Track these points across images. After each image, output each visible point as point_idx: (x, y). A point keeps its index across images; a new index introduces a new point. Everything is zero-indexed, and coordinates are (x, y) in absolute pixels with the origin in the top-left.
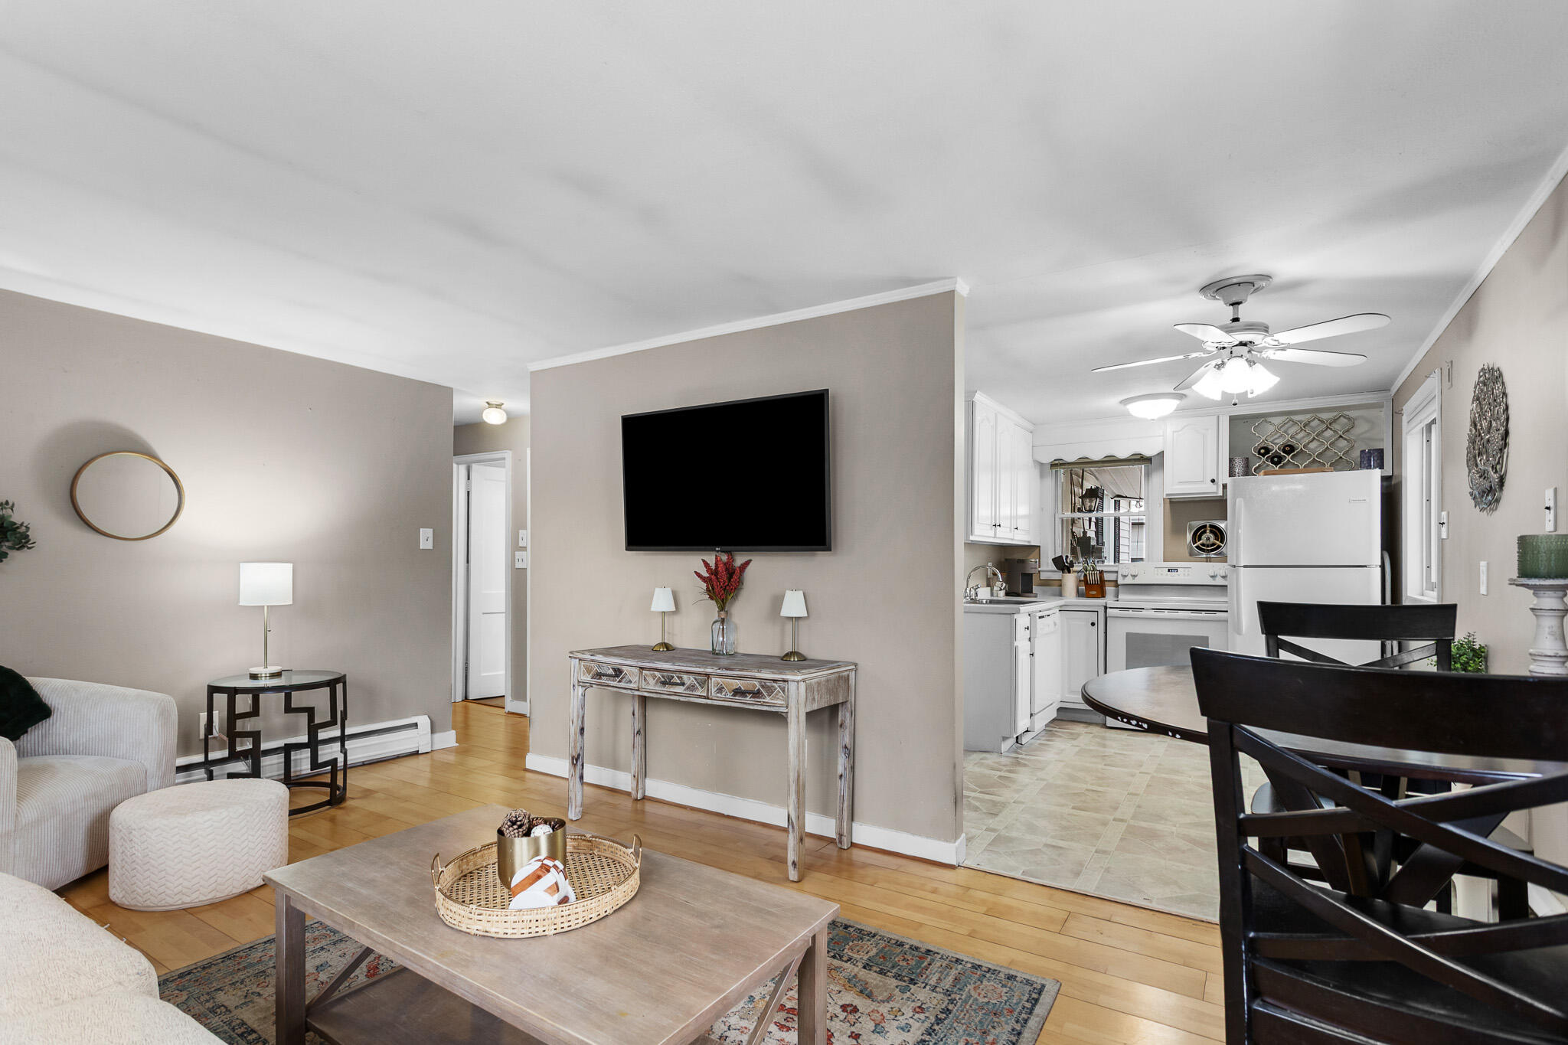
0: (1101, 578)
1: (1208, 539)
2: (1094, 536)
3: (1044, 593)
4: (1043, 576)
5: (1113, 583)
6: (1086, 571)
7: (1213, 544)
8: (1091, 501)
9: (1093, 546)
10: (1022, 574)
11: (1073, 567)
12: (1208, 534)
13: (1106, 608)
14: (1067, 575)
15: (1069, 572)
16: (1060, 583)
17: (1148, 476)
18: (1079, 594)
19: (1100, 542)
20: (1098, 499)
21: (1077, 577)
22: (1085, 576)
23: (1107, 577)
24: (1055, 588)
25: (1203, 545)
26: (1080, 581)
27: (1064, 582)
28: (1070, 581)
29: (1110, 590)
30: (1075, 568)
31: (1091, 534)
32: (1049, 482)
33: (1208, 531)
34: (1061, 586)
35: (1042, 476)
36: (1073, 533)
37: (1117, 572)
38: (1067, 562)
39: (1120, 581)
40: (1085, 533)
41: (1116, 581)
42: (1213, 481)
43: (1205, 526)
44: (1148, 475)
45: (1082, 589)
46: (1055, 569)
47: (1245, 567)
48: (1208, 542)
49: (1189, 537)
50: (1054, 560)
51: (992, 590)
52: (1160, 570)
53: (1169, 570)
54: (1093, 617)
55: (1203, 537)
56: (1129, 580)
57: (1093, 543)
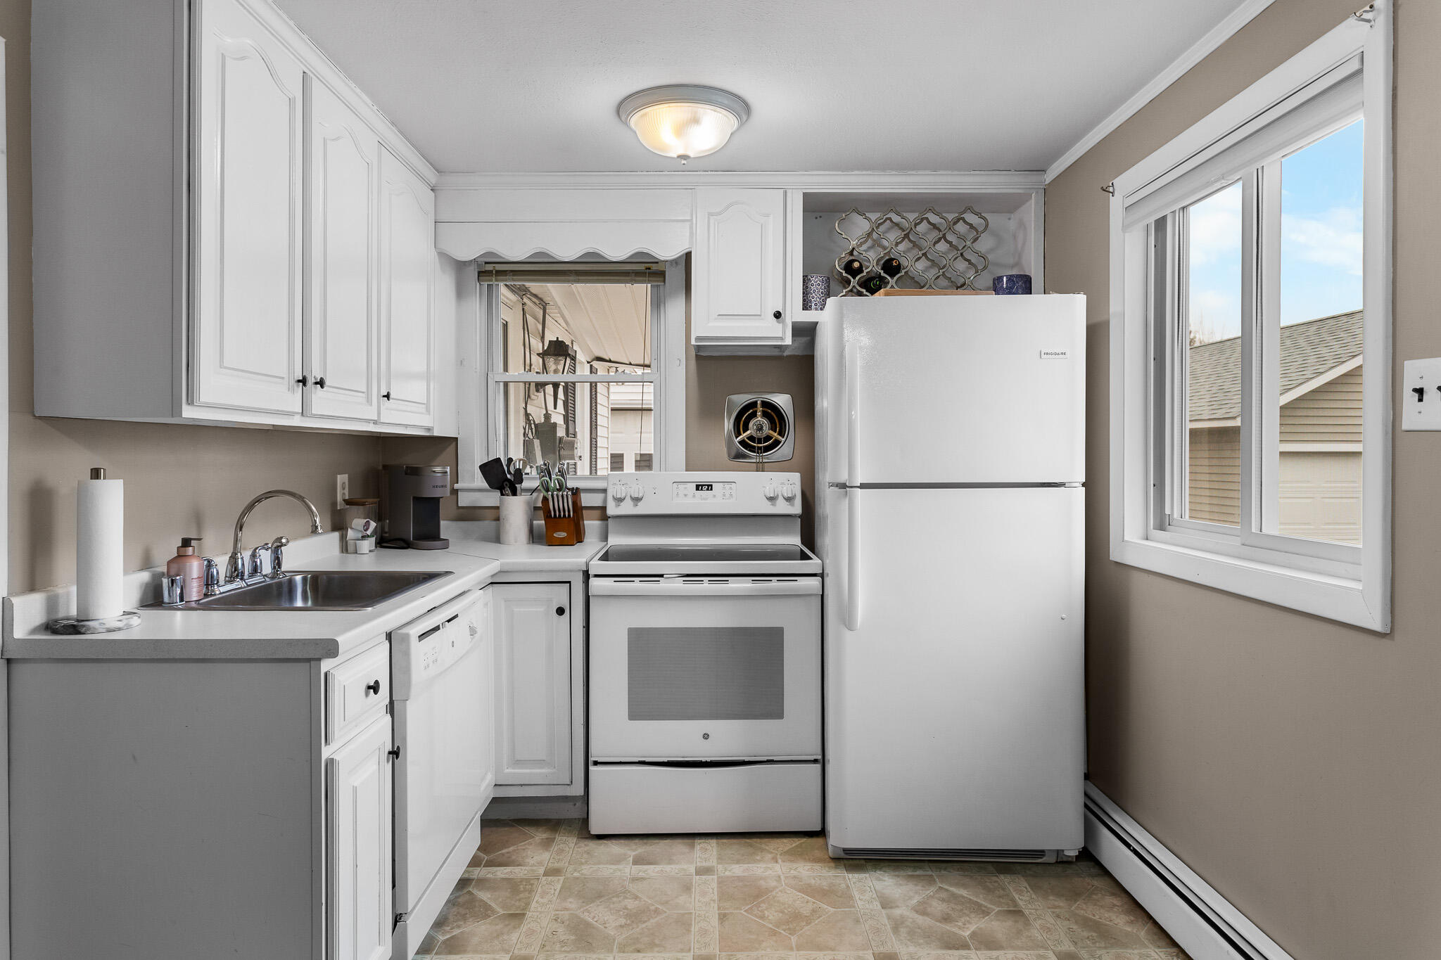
0: (575, 503)
1: (760, 428)
2: (562, 423)
3: (467, 536)
4: (465, 500)
5: (597, 513)
6: (547, 490)
7: (768, 438)
8: (556, 363)
9: (561, 439)
10: (414, 498)
11: (521, 481)
12: (759, 418)
13: (586, 575)
14: (511, 500)
15: (514, 493)
16: (495, 514)
17: (658, 307)
18: (535, 537)
19: (571, 431)
20: (568, 360)
21: (528, 503)
22: (545, 500)
23: (587, 500)
24: (488, 525)
25: (751, 438)
26: (536, 508)
27: (503, 513)
28: (516, 510)
29: (591, 525)
30: (526, 484)
31: (557, 418)
32: (475, 306)
33: (759, 414)
34: (498, 519)
35: (460, 292)
36: (527, 415)
37: (604, 491)
38: (510, 473)
39: (612, 510)
40: (547, 416)
41: (604, 509)
42: (778, 315)
43: (754, 404)
44: (658, 303)
45: (539, 526)
46: (485, 485)
47: (863, 486)
48: (759, 435)
49: (728, 425)
50: (484, 468)
51: (343, 538)
52: (681, 486)
53: (698, 487)
54: (559, 595)
55: (751, 425)
56: (627, 508)
57: (561, 432)
